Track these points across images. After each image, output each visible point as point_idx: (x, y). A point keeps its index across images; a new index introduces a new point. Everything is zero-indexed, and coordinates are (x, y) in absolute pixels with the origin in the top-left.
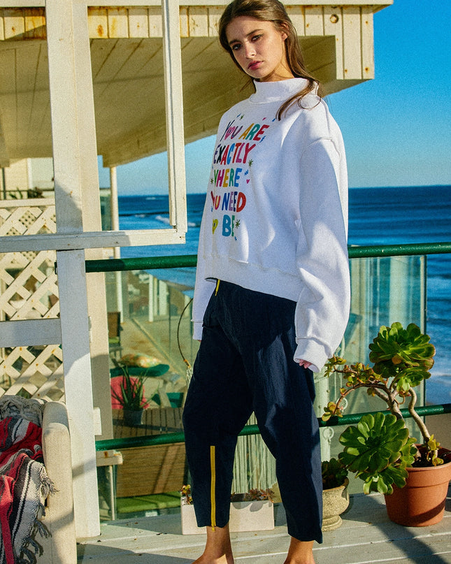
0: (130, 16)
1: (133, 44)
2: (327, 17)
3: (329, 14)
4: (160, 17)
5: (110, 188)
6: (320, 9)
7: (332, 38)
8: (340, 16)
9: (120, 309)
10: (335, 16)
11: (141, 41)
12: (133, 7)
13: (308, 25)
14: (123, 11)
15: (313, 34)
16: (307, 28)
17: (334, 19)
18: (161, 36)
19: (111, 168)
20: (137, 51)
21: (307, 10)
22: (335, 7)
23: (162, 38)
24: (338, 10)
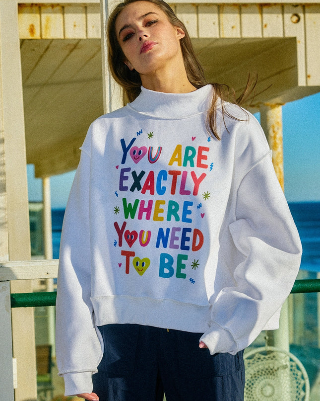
0: (65, 15)
1: (69, 45)
2: (288, 16)
3: (290, 13)
4: (99, 15)
5: (42, 202)
6: (280, 7)
7: (294, 40)
8: (301, 15)
9: (52, 341)
10: (296, 15)
11: (78, 43)
12: (70, 5)
13: (266, 26)
14: (58, 8)
15: (271, 36)
16: (264, 29)
17: (295, 18)
18: (100, 37)
19: (43, 179)
20: (73, 53)
21: (265, 9)
22: (296, 5)
23: (100, 40)
24: (300, 8)
